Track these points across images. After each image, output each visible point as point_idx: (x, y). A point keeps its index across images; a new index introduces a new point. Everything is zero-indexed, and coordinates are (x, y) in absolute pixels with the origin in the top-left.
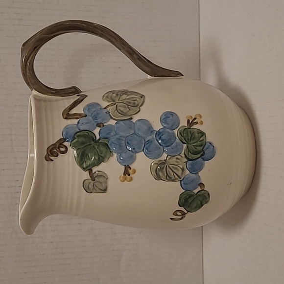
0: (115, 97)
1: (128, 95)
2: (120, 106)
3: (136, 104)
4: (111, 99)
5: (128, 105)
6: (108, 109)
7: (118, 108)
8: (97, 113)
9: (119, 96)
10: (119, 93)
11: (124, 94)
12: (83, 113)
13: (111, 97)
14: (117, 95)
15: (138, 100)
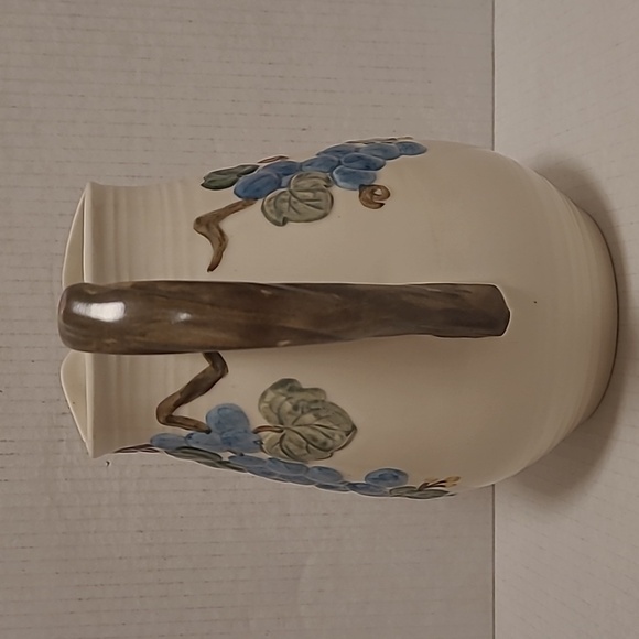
0: (289, 413)
1: (319, 418)
2: (290, 440)
3: (327, 447)
4: (278, 415)
5: (308, 442)
6: (263, 434)
7: (285, 442)
8: (236, 438)
9: (299, 412)
10: (301, 404)
11: (312, 410)
12: (204, 421)
13: (279, 409)
14: (295, 408)
15: (337, 437)
